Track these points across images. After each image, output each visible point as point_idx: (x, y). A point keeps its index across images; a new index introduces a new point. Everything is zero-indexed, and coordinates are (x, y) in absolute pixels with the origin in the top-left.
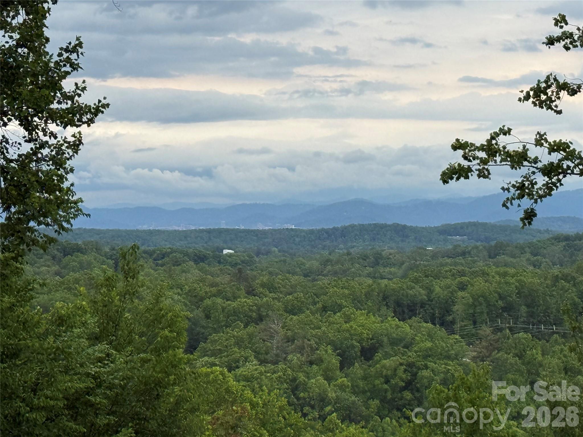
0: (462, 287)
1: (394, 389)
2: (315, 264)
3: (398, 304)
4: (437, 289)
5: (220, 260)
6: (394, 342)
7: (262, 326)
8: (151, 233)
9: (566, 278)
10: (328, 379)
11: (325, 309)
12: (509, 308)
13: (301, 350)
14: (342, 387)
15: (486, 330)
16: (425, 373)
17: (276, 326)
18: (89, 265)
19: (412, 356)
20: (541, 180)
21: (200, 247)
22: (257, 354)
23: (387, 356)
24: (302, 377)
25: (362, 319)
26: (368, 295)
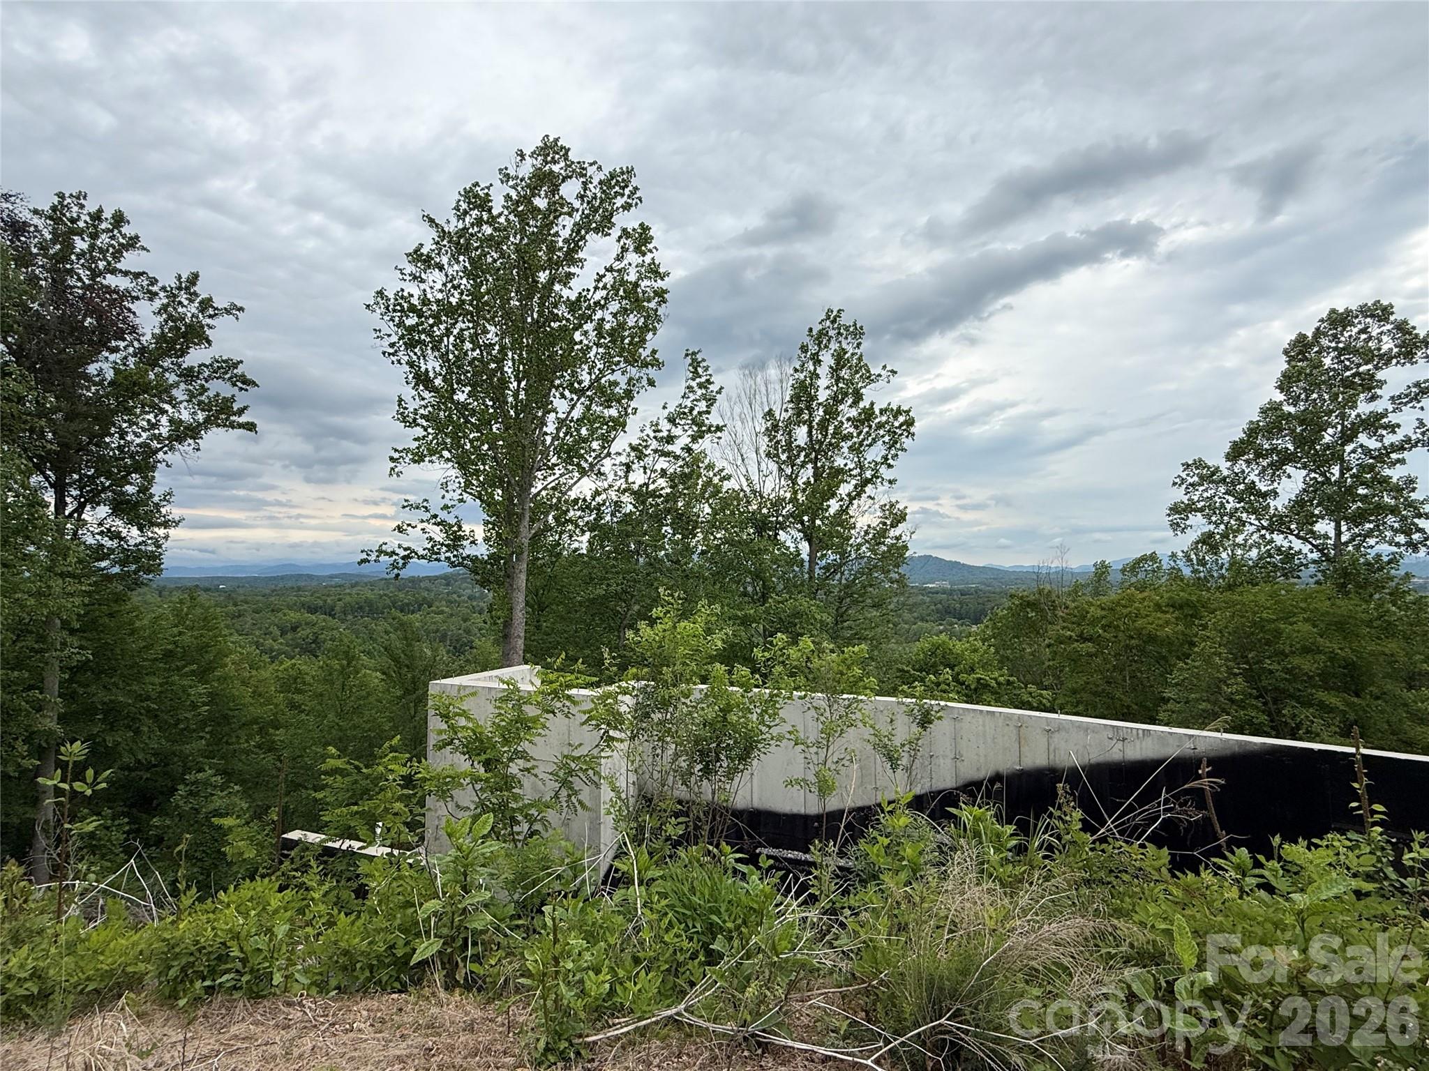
0: (340, 600)
1: (306, 644)
2: (268, 591)
3: (309, 607)
4: (329, 601)
5: (217, 590)
6: (307, 624)
7: (241, 619)
8: (180, 578)
9: (385, 595)
10: (275, 641)
11: (273, 611)
12: (361, 608)
13: (260, 629)
14: (281, 644)
15: (350, 617)
16: (323, 636)
17: (249, 619)
18: (145, 594)
19: (316, 629)
20: (401, 562)
21: (207, 585)
22: (237, 631)
23: (303, 630)
24: (261, 640)
25: (292, 615)
26: (295, 604)
